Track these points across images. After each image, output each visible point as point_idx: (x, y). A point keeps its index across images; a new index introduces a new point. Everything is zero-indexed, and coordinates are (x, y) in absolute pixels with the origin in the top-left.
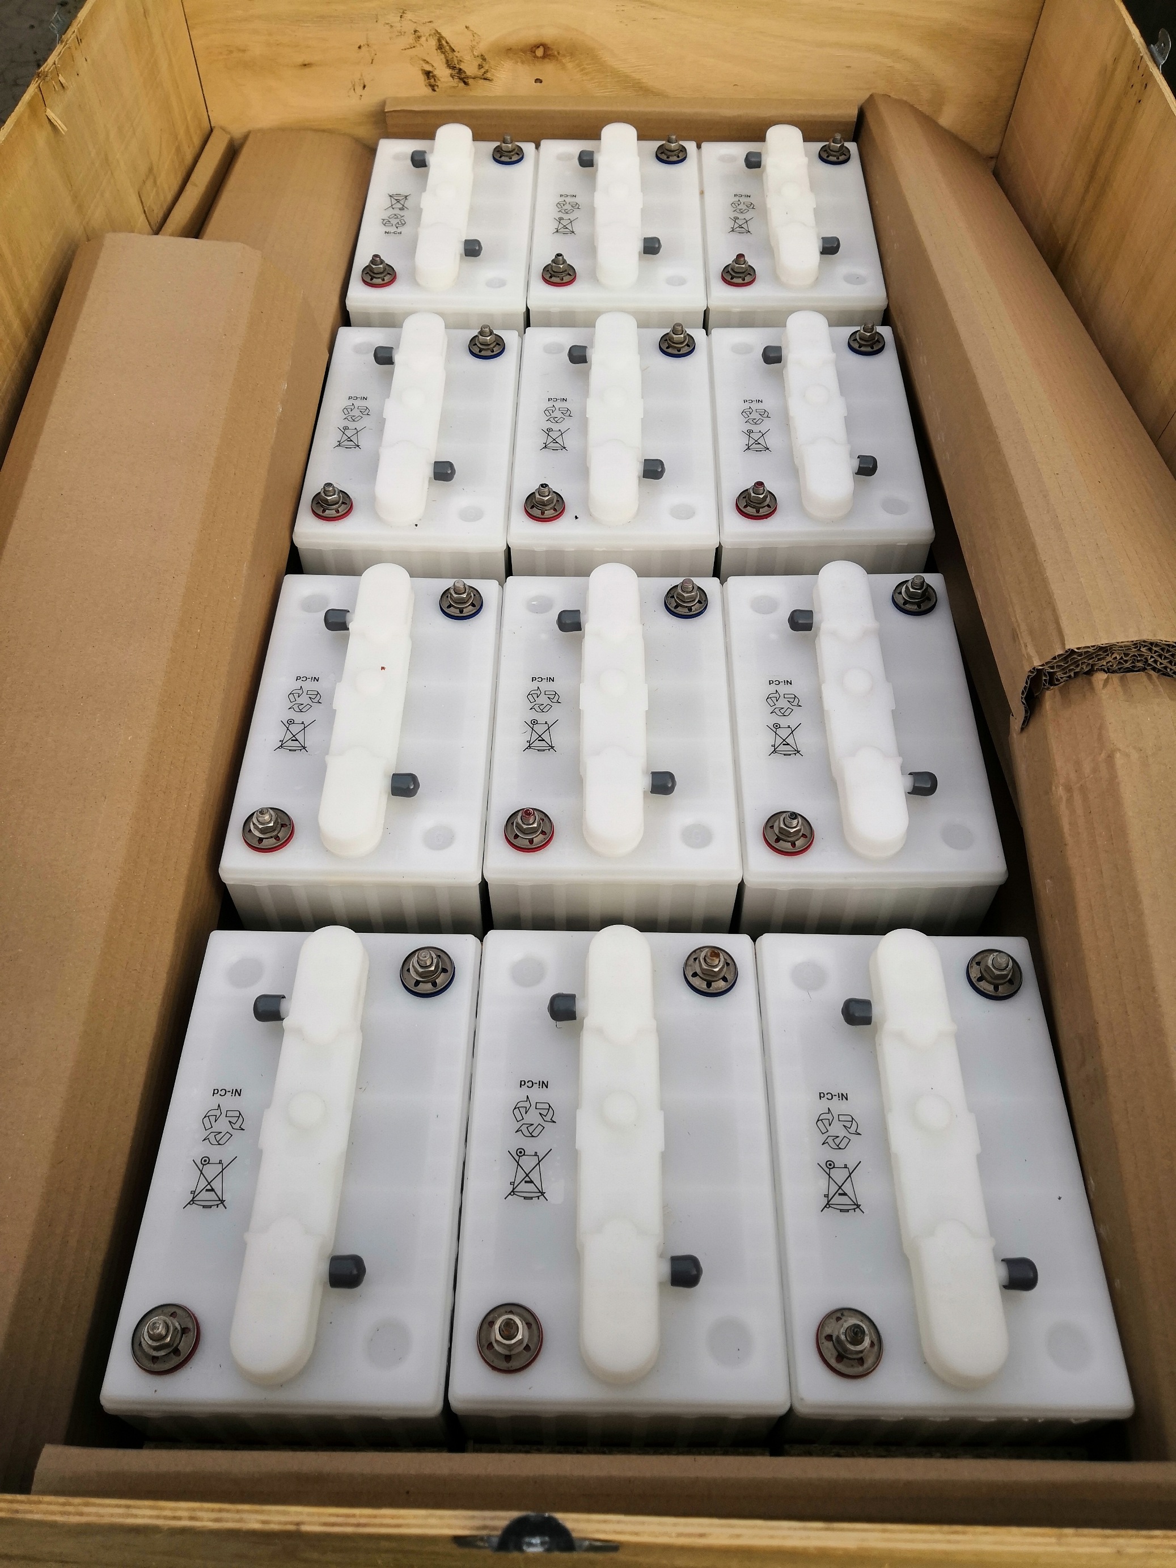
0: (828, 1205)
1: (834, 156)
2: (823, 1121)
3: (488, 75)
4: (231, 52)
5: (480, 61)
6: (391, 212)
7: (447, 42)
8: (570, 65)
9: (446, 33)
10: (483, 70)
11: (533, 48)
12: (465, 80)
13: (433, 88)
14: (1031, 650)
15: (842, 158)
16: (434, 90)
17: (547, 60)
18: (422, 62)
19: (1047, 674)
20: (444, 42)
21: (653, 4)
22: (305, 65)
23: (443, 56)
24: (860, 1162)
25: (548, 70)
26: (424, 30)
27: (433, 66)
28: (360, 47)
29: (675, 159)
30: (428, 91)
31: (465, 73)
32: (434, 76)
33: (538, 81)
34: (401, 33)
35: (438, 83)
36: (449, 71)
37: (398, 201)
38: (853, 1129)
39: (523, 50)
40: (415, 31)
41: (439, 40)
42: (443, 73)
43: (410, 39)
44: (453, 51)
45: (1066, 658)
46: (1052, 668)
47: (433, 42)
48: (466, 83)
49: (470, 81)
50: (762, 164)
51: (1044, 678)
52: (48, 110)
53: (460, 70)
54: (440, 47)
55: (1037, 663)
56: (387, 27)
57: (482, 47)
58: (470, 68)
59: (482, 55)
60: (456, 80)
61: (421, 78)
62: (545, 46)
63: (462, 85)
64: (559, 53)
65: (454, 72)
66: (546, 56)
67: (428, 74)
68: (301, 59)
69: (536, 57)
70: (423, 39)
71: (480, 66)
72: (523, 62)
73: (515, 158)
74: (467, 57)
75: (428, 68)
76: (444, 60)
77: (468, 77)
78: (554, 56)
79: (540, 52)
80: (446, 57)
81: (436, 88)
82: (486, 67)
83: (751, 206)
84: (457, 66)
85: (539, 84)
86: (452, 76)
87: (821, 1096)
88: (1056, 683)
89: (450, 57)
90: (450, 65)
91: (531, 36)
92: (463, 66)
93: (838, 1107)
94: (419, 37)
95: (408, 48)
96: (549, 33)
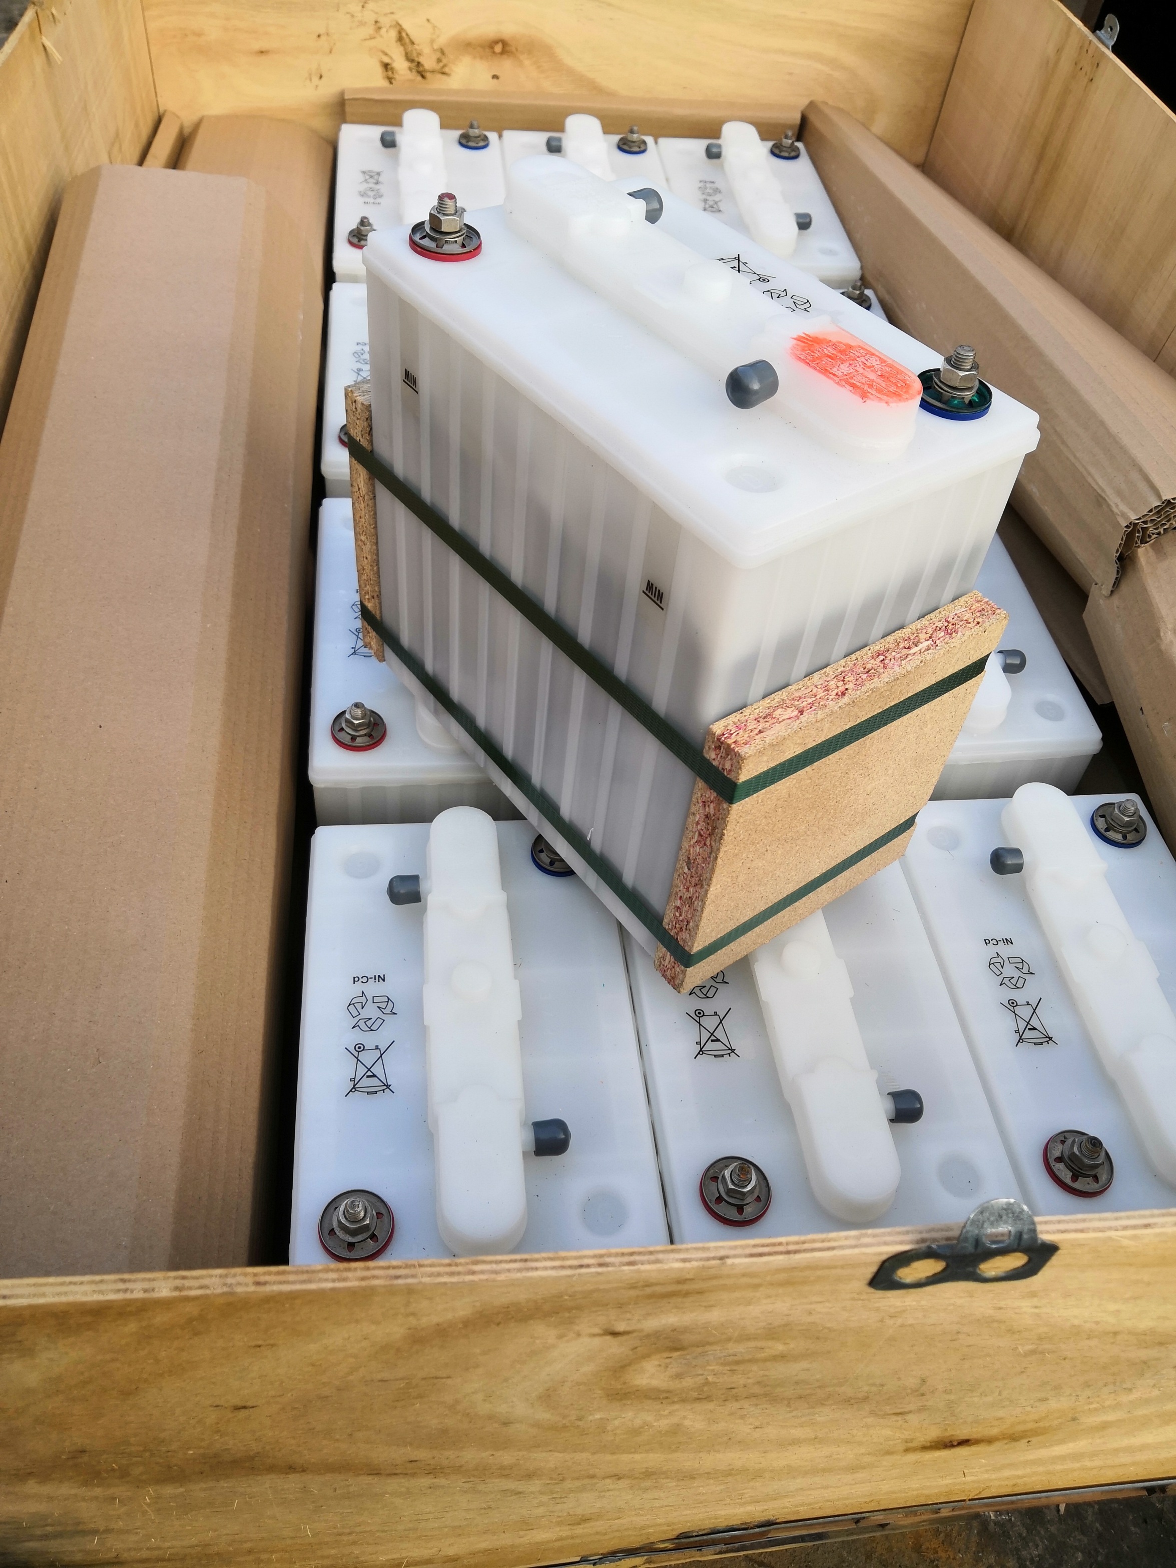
0: (1021, 1040)
1: (787, 151)
2: (995, 964)
3: (447, 70)
4: (186, 35)
5: (439, 54)
6: (365, 186)
7: (407, 35)
8: (527, 62)
9: (406, 25)
10: (441, 64)
11: (492, 44)
12: (423, 74)
13: (390, 80)
14: (1123, 508)
15: (793, 154)
16: (391, 83)
17: (505, 56)
18: (381, 54)
19: (1140, 530)
20: (404, 35)
21: (609, 5)
22: (262, 52)
23: (402, 49)
24: (1041, 999)
25: (506, 66)
26: (385, 21)
27: (391, 58)
28: (319, 36)
29: (637, 149)
30: (384, 83)
31: (423, 65)
32: (392, 69)
33: (495, 77)
34: (362, 24)
35: (396, 76)
36: (406, 64)
37: (371, 177)
38: (1025, 970)
39: (482, 46)
40: (376, 22)
41: (400, 33)
42: (401, 65)
43: (370, 30)
44: (413, 43)
45: (1158, 512)
46: (1145, 522)
47: (393, 34)
48: (423, 77)
49: (428, 75)
50: (723, 154)
51: (1137, 535)
52: (44, 38)
53: (419, 63)
54: (400, 39)
55: (1133, 517)
56: (348, 16)
57: (442, 41)
58: (428, 62)
59: (441, 49)
60: (414, 73)
61: (379, 70)
62: (504, 43)
63: (419, 78)
64: (517, 50)
65: (413, 65)
66: (504, 52)
67: (386, 66)
68: (257, 46)
69: (494, 52)
70: (383, 31)
71: (439, 61)
72: (481, 58)
73: (482, 144)
74: (426, 50)
75: (386, 60)
76: (403, 53)
77: (425, 71)
78: (512, 52)
79: (498, 48)
80: (405, 50)
81: (393, 81)
82: (445, 61)
83: (717, 191)
84: (416, 59)
85: (495, 80)
86: (410, 69)
87: (987, 942)
88: (1148, 540)
89: (410, 49)
90: (409, 58)
91: (490, 31)
92: (422, 60)
93: (1005, 951)
94: (380, 28)
95: (369, 39)
96: (508, 30)
